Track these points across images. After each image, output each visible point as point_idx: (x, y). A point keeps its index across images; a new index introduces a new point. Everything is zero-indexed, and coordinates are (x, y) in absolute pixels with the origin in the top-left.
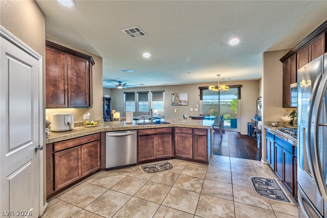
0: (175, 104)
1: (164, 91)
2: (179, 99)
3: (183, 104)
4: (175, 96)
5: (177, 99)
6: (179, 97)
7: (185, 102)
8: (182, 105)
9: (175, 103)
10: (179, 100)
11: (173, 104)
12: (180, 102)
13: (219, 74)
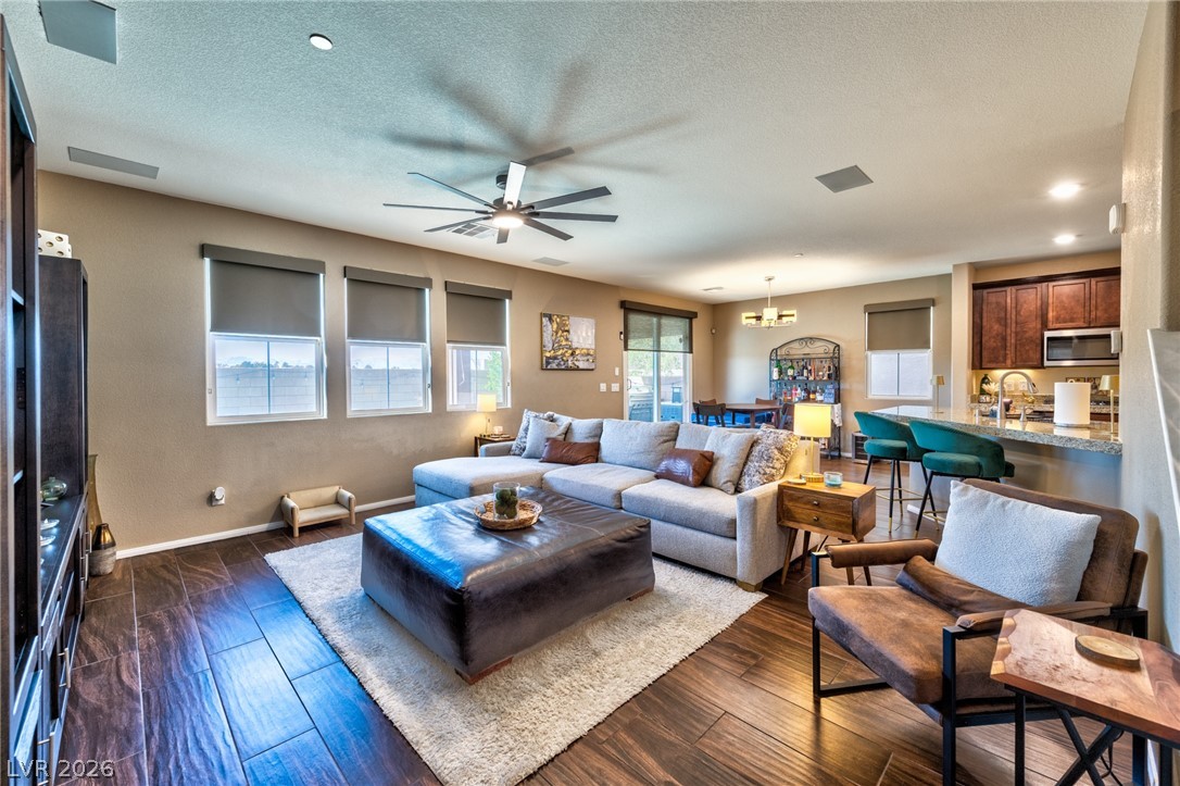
0: (554, 366)
1: (509, 295)
2: (567, 339)
3: (582, 365)
4: (555, 326)
5: (564, 343)
6: (568, 331)
7: (588, 354)
8: (578, 369)
9: (555, 358)
10: (570, 348)
11: (548, 363)
12: (572, 354)
13: (770, 275)
